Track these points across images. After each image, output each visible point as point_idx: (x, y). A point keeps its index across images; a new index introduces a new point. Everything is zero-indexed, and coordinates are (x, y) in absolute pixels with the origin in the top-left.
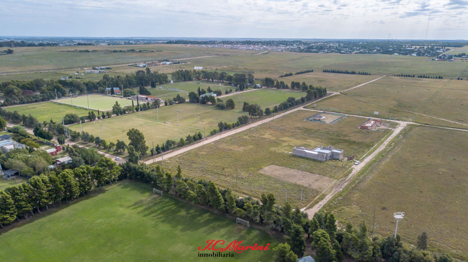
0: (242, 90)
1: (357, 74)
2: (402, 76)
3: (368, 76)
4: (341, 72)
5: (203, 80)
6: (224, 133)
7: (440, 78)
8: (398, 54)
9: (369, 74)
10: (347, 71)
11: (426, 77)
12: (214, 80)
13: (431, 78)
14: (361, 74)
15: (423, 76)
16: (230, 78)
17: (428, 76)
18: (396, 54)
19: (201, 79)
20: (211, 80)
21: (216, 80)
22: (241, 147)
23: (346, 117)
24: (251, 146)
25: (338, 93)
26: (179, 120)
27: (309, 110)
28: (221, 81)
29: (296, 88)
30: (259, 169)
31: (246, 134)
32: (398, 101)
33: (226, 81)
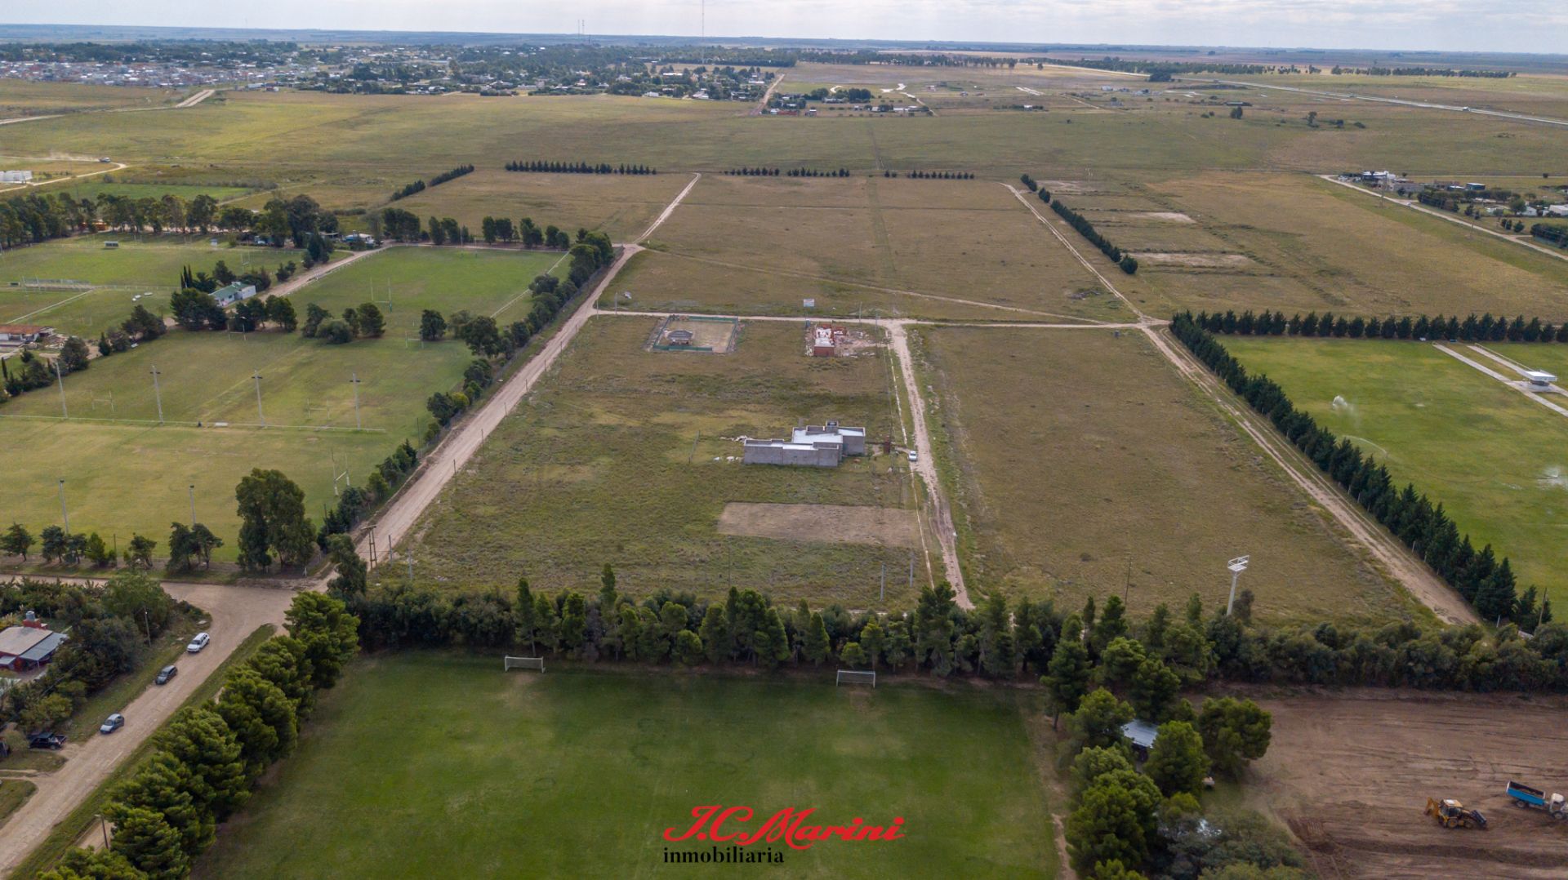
0: (325, 261)
1: (616, 172)
2: (745, 172)
3: (651, 176)
4: (564, 170)
5: (110, 229)
6: (462, 429)
7: (843, 174)
8: (656, 94)
9: (651, 170)
10: (583, 165)
11: (809, 175)
12: (165, 229)
13: (822, 175)
14: (629, 172)
15: (801, 169)
16: (237, 218)
17: (812, 171)
18: (651, 93)
19: (101, 228)
20: (149, 228)
21: (172, 227)
22: (579, 467)
23: (743, 326)
24: (604, 460)
25: (635, 245)
26: (240, 406)
27: (619, 313)
28: (198, 229)
29: (499, 240)
30: (710, 525)
31: (533, 420)
32: (815, 259)
33: (216, 230)
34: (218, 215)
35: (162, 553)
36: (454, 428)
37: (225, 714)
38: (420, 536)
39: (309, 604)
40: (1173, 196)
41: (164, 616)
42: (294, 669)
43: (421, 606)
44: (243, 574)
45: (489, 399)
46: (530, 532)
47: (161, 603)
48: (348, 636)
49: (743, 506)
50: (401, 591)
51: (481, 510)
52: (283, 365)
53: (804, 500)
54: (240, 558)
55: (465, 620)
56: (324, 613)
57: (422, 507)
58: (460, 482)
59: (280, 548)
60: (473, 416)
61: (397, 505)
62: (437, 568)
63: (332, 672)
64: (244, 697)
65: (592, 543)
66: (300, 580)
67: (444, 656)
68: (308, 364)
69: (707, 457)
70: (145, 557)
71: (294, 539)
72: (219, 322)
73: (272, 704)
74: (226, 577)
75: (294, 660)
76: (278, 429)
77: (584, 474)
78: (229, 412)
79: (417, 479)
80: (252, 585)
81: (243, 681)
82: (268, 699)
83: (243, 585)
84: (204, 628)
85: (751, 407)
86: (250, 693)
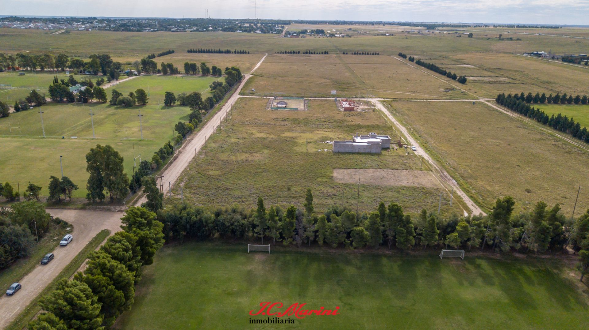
0: (117, 79)
1: (233, 53)
2: (286, 53)
3: (247, 54)
4: (212, 52)
5: (21, 69)
6: (192, 139)
7: (326, 53)
8: (241, 32)
9: (247, 52)
10: (219, 50)
11: (312, 53)
12: (46, 69)
13: (317, 53)
14: (238, 53)
15: (308, 52)
16: (77, 64)
18: (239, 31)
19: (18, 69)
20: (39, 69)
21: (49, 68)
22: (254, 154)
23: (307, 101)
24: (266, 151)
25: (249, 75)
26: (83, 130)
27: (251, 97)
28: (60, 69)
29: (191, 73)
30: (331, 179)
31: (226, 135)
32: (327, 79)
33: (68, 69)
34: (69, 63)
35: (45, 193)
36: (188, 139)
37: (90, 283)
38: (182, 185)
39: (136, 213)
40: (462, 59)
41: (46, 225)
42: (131, 252)
43: (196, 216)
44: (89, 204)
45: (202, 127)
46: (240, 182)
47: (45, 217)
48: (158, 233)
49: (342, 170)
50: (184, 208)
51: (211, 173)
52: (102, 115)
53: (372, 167)
54: (88, 195)
55: (223, 224)
56: (146, 219)
57: (180, 172)
58: (197, 161)
59: (110, 189)
60: (196, 134)
61: (167, 171)
62: (195, 200)
63: (151, 254)
64: (102, 271)
65: (274, 187)
66: (122, 207)
67: (210, 245)
68: (113, 114)
69: (314, 150)
70: (35, 195)
71: (119, 184)
72: (71, 99)
73: (120, 276)
74: (80, 206)
75: (130, 247)
76: (102, 139)
77: (257, 157)
78: (77, 133)
79: (175, 159)
80: (95, 210)
81: (101, 260)
82: (117, 272)
83: (89, 209)
84: (69, 232)
85: (326, 130)
86: (105, 268)
